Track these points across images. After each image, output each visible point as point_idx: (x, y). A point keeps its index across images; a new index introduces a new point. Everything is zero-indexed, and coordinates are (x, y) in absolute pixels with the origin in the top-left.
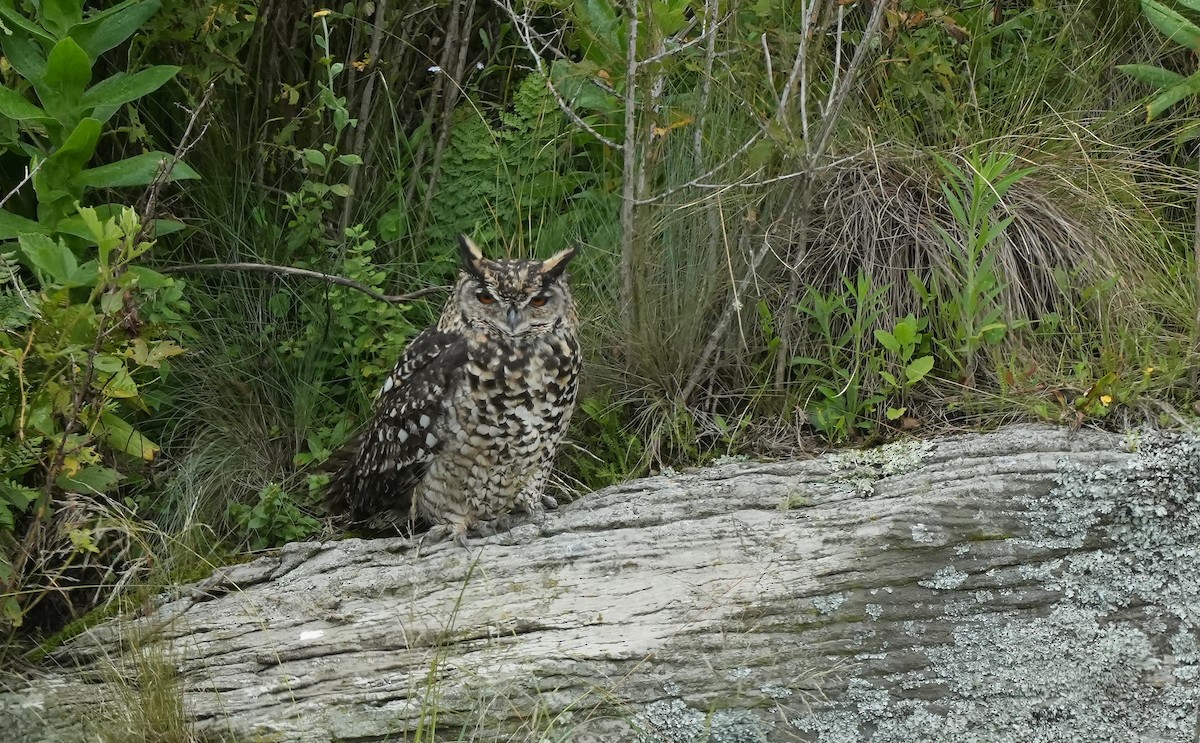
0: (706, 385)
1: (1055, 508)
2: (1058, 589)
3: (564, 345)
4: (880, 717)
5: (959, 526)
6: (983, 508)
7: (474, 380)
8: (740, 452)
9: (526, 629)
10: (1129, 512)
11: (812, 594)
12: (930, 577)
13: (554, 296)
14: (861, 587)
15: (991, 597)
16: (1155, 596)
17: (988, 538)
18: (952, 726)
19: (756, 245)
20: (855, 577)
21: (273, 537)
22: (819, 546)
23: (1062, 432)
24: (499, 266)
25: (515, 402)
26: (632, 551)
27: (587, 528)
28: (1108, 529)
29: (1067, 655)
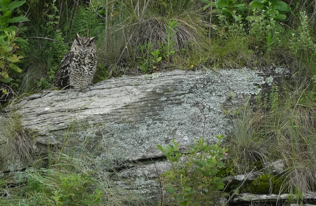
0: (121, 62)
1: (183, 86)
2: (183, 100)
3: (92, 54)
4: (151, 124)
5: (165, 89)
6: (170, 86)
7: (75, 61)
8: (127, 74)
9: (86, 109)
10: (196, 86)
11: (138, 102)
12: (160, 98)
13: (92, 45)
14: (147, 100)
15: (171, 102)
16: (201, 102)
17: (171, 91)
18: (164, 126)
19: (130, 36)
20: (146, 99)
21: (43, 87)
22: (140, 93)
23: (184, 71)
24: (82, 39)
25: (82, 65)
26: (106, 93)
27: (98, 89)
28: (193, 89)
29: (185, 112)
